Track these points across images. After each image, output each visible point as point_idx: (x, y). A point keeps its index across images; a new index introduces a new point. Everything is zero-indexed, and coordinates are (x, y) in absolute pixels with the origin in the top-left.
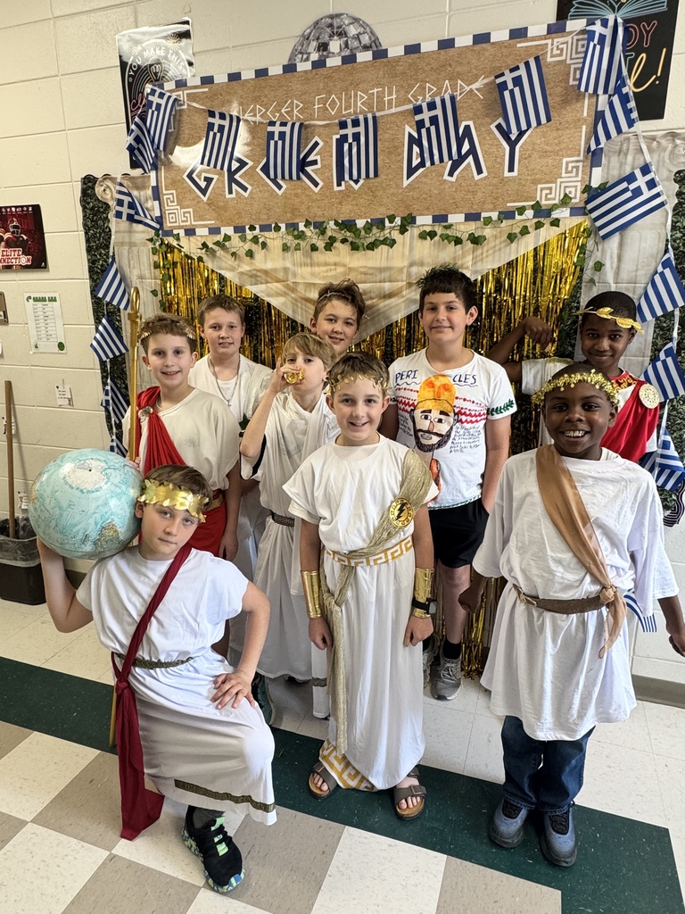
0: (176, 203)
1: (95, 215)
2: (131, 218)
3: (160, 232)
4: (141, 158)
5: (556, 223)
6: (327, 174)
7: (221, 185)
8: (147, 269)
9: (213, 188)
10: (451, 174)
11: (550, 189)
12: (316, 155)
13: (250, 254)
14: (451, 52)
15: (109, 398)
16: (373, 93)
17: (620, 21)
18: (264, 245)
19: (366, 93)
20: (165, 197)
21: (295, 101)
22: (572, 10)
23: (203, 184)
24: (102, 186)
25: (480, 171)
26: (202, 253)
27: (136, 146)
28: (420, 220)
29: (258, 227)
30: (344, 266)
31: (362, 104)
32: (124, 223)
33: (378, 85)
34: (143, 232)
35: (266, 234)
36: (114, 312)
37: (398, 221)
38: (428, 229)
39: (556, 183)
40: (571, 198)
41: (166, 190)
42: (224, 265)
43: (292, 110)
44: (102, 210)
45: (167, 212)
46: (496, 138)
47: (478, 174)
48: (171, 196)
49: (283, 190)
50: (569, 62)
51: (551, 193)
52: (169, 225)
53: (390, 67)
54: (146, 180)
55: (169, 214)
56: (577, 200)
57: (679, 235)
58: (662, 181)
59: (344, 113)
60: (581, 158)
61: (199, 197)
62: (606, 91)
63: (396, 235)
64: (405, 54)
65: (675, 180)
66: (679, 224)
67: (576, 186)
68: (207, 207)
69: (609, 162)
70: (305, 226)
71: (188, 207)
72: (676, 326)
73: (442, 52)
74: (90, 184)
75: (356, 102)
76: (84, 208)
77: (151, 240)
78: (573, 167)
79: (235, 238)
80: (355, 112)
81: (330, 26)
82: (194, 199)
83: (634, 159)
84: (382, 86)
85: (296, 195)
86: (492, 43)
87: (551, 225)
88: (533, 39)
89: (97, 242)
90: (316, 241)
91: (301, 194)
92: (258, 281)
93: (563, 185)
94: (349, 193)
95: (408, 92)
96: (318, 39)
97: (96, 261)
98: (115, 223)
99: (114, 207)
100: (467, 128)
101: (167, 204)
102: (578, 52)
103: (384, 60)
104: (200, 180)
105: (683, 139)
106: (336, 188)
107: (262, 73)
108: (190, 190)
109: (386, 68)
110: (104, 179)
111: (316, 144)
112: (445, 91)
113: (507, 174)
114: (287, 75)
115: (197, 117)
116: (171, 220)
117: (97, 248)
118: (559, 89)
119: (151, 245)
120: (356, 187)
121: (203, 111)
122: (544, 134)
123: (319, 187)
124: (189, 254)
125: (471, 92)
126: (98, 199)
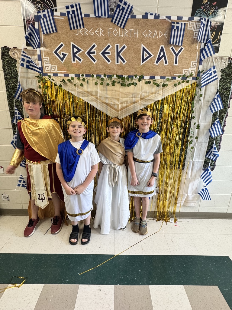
0: (49, 63)
1: (9, 64)
2: (28, 67)
3: (42, 74)
4: (32, 42)
5: (188, 82)
6: (113, 58)
9: (66, 58)
10: (157, 63)
11: (187, 71)
12: (109, 50)
13: (82, 85)
14: (158, 20)
16: (130, 31)
18: (87, 82)
19: (128, 30)
21: (101, 29)
22: (196, 14)
23: (62, 56)
24: (12, 52)
25: (166, 63)
26: (62, 83)
27: (29, 37)
28: (146, 77)
29: (85, 75)
30: (119, 91)
31: (126, 34)
32: (24, 69)
33: (132, 28)
34: (34, 73)
35: (88, 78)
36: (19, 105)
37: (138, 77)
38: (148, 81)
39: (189, 69)
40: (193, 74)
41: (44, 57)
42: (70, 88)
43: (99, 32)
44: (12, 62)
45: (45, 66)
46: (171, 52)
47: (166, 64)
48: (47, 60)
49: (96, 62)
50: (194, 31)
51: (187, 72)
52: (46, 71)
53: (137, 22)
54: (35, 52)
55: (46, 67)
57: (220, 88)
58: (217, 71)
59: (119, 36)
60: (197, 62)
61: (59, 61)
62: (203, 42)
63: (137, 82)
64: (142, 18)
65: (221, 72)
66: (221, 85)
67: (194, 71)
68: (63, 66)
69: (204, 64)
70: (104, 76)
71: (55, 65)
72: (218, 114)
73: (155, 20)
74: (6, 50)
75: (124, 32)
76: (3, 61)
77: (38, 77)
78: (194, 65)
79: (76, 79)
80: (124, 36)
81: (115, 2)
82: (57, 62)
83: (211, 64)
84: (134, 28)
85: (101, 64)
86: (172, 20)
87: (186, 82)
88: (184, 21)
89: (10, 76)
90: (108, 82)
91: (103, 64)
92: (85, 95)
93: (191, 70)
94: (121, 66)
95: (143, 32)
96: (110, 6)
97: (10, 84)
98: (20, 68)
99: (19, 61)
100: (162, 47)
101: (45, 63)
102: (196, 28)
103: (135, 19)
104: (60, 54)
105: (224, 60)
106: (116, 63)
107: (87, 16)
108: (56, 58)
109: (135, 22)
110: (14, 49)
111: (109, 46)
112: (155, 34)
113: (174, 65)
114: (98, 18)
115: (58, 29)
116: (47, 69)
117: (10, 78)
118: (190, 39)
119: (37, 79)
120: (124, 64)
121: (61, 27)
122: (186, 53)
123: (110, 62)
124: (56, 83)
125: (164, 35)
126: (11, 57)
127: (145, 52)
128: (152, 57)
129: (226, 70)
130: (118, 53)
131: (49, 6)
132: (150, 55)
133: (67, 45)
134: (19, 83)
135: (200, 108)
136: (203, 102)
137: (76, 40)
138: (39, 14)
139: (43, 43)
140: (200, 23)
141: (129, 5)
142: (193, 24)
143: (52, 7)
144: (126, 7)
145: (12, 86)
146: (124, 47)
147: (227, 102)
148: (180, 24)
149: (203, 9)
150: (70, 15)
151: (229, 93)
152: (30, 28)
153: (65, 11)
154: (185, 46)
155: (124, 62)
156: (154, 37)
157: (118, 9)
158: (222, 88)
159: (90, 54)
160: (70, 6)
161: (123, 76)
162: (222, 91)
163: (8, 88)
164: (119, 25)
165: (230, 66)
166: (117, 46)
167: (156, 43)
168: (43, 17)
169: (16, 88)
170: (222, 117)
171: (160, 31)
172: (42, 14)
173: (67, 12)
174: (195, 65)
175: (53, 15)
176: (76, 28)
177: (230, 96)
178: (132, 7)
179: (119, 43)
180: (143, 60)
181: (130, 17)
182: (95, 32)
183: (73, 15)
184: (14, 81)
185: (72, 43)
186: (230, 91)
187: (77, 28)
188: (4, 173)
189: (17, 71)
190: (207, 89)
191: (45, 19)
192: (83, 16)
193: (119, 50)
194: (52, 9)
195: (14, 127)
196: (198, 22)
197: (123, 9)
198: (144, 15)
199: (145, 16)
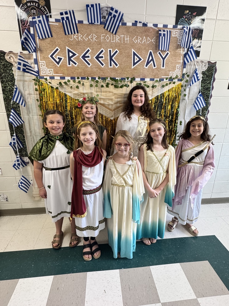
0: (45, 66)
1: (5, 68)
2: (24, 70)
3: (38, 77)
4: (27, 47)
5: (174, 83)
6: (106, 62)
7: (65, 61)
8: (32, 91)
9: (62, 62)
10: (146, 66)
12: (102, 54)
13: (77, 87)
14: (146, 28)
15: (15, 141)
16: (121, 37)
17: (191, 28)
18: (83, 84)
19: (119, 36)
20: (40, 63)
21: (94, 35)
22: (179, 22)
23: (58, 60)
24: (8, 56)
25: (155, 66)
26: (58, 86)
27: (25, 41)
28: (137, 79)
29: (80, 78)
30: (112, 93)
31: (118, 39)
32: (21, 72)
33: (123, 34)
34: (30, 76)
35: (84, 80)
36: (16, 108)
37: (130, 79)
38: (139, 82)
40: (178, 76)
41: (41, 60)
42: (67, 91)
43: (93, 38)
44: (8, 66)
45: (41, 69)
46: (159, 57)
48: (43, 63)
49: (90, 65)
50: (178, 37)
51: (173, 74)
52: (42, 74)
54: (31, 56)
55: (42, 70)
56: (179, 77)
58: (199, 73)
59: (112, 42)
60: (181, 65)
61: (56, 65)
62: (186, 48)
63: (129, 83)
64: (132, 25)
65: (202, 74)
66: (202, 85)
67: (179, 73)
68: (59, 69)
69: (187, 67)
70: (99, 79)
71: (51, 68)
72: (201, 111)
73: (144, 27)
74: (2, 54)
75: (116, 38)
77: (34, 80)
79: (72, 81)
80: (116, 42)
81: (107, 10)
82: (54, 66)
83: (193, 67)
84: (125, 35)
85: (95, 68)
86: (158, 28)
87: (173, 83)
88: (169, 29)
89: (7, 79)
90: (103, 84)
91: (97, 68)
92: (81, 97)
93: (176, 72)
94: (114, 69)
95: (133, 38)
96: (102, 14)
97: (6, 87)
98: (17, 72)
99: (16, 65)
100: (151, 52)
101: (41, 66)
102: (180, 35)
103: (125, 26)
104: (56, 58)
105: (204, 63)
106: (110, 67)
107: (81, 22)
108: (52, 62)
109: (126, 29)
110: (9, 53)
111: (102, 51)
112: (144, 40)
113: (162, 68)
114: (91, 25)
115: (53, 34)
116: (43, 73)
117: (7, 81)
118: (175, 45)
119: (34, 82)
120: (117, 67)
121: (56, 32)
122: (172, 57)
123: (104, 66)
124: (52, 86)
125: (152, 41)
126: (7, 61)
127: (135, 56)
128: (142, 61)
129: (206, 72)
130: (111, 57)
131: (44, 12)
132: (140, 60)
133: (63, 50)
134: (16, 86)
135: (185, 106)
136: (187, 101)
137: (71, 45)
138: (34, 20)
139: (38, 47)
140: (183, 31)
141: (120, 13)
142: (177, 31)
143: (47, 13)
144: (117, 15)
145: (8, 89)
146: (117, 52)
147: (208, 101)
148: (166, 31)
149: (185, 18)
150: (64, 21)
151: (209, 93)
152: (26, 33)
153: (59, 17)
154: (171, 51)
155: (117, 65)
156: (143, 42)
157: (110, 17)
158: (203, 88)
159: (85, 58)
160: (64, 13)
161: (117, 79)
162: (203, 91)
163: (5, 91)
164: (111, 31)
165: (210, 69)
166: (110, 51)
167: (145, 49)
168: (38, 23)
169: (13, 90)
170: (204, 114)
171: (148, 38)
172: (37, 19)
173: (62, 18)
174: (180, 68)
175: (48, 20)
176: (70, 33)
177: (210, 95)
178: (123, 15)
179: (112, 47)
180: (134, 64)
181: (120, 24)
182: (89, 37)
183: (67, 21)
184: (11, 84)
185: (67, 48)
186: (210, 90)
187: (72, 33)
188: (2, 175)
189: (13, 74)
190: (191, 89)
191: (40, 24)
192: (77, 22)
193: (112, 54)
194: (47, 15)
195: (12, 129)
196: (181, 29)
197: (115, 16)
198: (134, 22)
199: (135, 24)
